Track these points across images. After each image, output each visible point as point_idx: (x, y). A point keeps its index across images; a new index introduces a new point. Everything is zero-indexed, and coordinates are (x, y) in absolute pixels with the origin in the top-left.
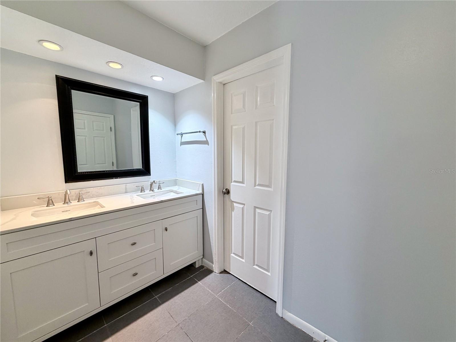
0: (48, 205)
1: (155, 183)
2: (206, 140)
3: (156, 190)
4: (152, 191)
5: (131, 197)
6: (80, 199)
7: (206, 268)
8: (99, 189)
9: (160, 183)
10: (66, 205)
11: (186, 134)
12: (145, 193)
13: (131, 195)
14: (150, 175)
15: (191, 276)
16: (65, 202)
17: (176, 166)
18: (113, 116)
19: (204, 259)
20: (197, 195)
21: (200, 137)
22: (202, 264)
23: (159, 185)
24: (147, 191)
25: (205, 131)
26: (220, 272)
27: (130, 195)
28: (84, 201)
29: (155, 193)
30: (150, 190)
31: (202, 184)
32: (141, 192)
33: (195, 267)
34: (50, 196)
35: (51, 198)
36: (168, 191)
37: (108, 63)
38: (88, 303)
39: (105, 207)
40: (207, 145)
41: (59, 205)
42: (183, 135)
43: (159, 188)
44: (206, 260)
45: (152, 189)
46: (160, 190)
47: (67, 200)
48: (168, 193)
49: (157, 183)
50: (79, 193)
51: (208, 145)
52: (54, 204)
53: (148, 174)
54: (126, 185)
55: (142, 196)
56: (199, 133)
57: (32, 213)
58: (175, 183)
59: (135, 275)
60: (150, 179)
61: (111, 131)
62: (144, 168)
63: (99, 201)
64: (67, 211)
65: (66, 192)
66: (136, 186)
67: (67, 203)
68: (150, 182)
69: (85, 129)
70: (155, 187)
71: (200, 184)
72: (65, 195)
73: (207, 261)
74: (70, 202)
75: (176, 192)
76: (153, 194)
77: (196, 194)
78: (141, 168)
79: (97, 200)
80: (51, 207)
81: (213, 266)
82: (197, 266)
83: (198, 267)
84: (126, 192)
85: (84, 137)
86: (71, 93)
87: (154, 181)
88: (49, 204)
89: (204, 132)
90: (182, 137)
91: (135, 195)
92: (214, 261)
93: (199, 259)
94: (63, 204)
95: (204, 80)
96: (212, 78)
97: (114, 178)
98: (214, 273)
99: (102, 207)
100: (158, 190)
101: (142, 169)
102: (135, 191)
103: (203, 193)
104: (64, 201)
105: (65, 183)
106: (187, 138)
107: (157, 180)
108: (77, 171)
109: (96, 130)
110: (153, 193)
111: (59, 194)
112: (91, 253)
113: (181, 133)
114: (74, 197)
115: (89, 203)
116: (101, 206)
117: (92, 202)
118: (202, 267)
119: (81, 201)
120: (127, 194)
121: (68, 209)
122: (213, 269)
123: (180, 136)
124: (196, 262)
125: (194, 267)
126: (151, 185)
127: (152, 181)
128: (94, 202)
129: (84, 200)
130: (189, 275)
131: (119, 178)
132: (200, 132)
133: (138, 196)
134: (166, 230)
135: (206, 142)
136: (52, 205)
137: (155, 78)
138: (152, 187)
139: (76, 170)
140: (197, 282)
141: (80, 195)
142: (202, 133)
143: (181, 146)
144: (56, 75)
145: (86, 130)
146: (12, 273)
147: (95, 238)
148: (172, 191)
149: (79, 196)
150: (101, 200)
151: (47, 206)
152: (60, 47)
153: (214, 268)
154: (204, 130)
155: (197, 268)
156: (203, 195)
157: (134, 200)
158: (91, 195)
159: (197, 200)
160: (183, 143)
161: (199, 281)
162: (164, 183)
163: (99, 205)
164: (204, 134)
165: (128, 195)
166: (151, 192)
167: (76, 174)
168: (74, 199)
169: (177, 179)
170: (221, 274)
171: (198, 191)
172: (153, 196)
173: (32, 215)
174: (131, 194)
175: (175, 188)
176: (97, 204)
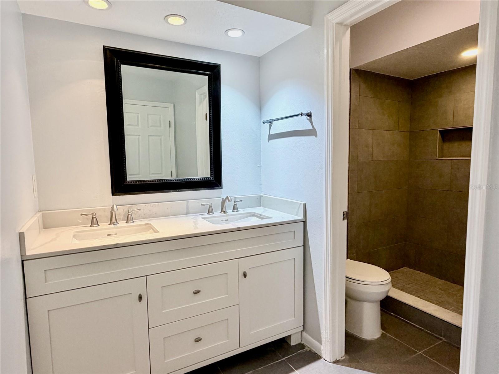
0: (91, 224)
1: (229, 201)
2: (312, 128)
3: (230, 212)
4: (224, 212)
5: (195, 221)
6: (129, 219)
7: (309, 350)
8: (152, 206)
9: (236, 201)
10: (112, 226)
11: (278, 120)
12: (213, 215)
13: (194, 218)
14: (222, 188)
15: (283, 359)
16: (111, 223)
17: (261, 175)
18: (173, 104)
19: (304, 333)
20: (294, 222)
21: (303, 124)
22: (301, 341)
23: (234, 205)
24: (217, 213)
25: (311, 113)
26: (333, 361)
27: (192, 217)
28: (134, 222)
29: (229, 215)
30: (222, 211)
31: (303, 204)
32: (208, 214)
33: (290, 345)
34: (94, 213)
35: (95, 215)
36: (249, 215)
37: (166, 17)
38: (135, 370)
39: (159, 232)
40: (314, 137)
41: (104, 226)
42: (273, 122)
43: (234, 209)
44: (309, 335)
45: (224, 210)
46: (235, 213)
47: (114, 220)
48: (247, 217)
49: (231, 201)
50: (128, 211)
51: (316, 136)
52: (99, 224)
53: (218, 187)
54: (188, 202)
55: (210, 219)
56: (300, 117)
57: (74, 234)
58: (259, 201)
59: (198, 340)
60: (222, 194)
61: (170, 127)
62: (213, 177)
63: (152, 224)
64: (113, 234)
65: (113, 208)
66: (201, 204)
67: (113, 223)
68: (221, 198)
69: (138, 125)
70: (229, 206)
71: (301, 203)
72: (111, 211)
73: (310, 338)
74: (117, 222)
75: (260, 217)
76: (226, 218)
77: (293, 220)
78: (209, 176)
79: (149, 222)
80: (95, 228)
81: (321, 347)
82: (293, 343)
83: (295, 345)
84: (188, 213)
85: (138, 137)
86: (121, 69)
87: (227, 197)
88: (93, 224)
89: (309, 115)
90: (270, 126)
91: (199, 218)
92: (322, 340)
93: (298, 331)
94: (109, 224)
95: (310, 25)
96: (325, 18)
97: (172, 191)
98: (322, 360)
99: (155, 232)
100: (233, 211)
101: (211, 179)
102: (200, 212)
103: (305, 220)
104: (110, 221)
105: (111, 195)
106: (279, 127)
107: (231, 196)
108: (126, 180)
109: (151, 126)
110: (226, 216)
111: (104, 210)
112: (140, 298)
113: (270, 119)
114: (122, 217)
115: (140, 225)
116: (153, 230)
117: (143, 224)
118: (301, 346)
119: (130, 222)
120: (189, 216)
121: (114, 231)
122: (321, 353)
123: (267, 125)
124: (292, 336)
125: (288, 343)
126: (223, 203)
127: (225, 198)
128: (146, 224)
129: (134, 220)
130: (281, 356)
131: (179, 191)
132: (301, 114)
133: (204, 220)
134: (245, 276)
135: (312, 132)
136: (97, 225)
137: (231, 34)
138: (225, 206)
139: (125, 178)
140: (293, 371)
141: (129, 213)
142: (305, 117)
143: (270, 141)
144: (104, 46)
145: (140, 127)
146: (50, 310)
147: (146, 276)
148: (254, 215)
149: (128, 215)
150: (155, 223)
151: (91, 226)
152: (108, 4)
153: (323, 352)
154: (309, 112)
155: (293, 346)
156: (305, 222)
157: (198, 224)
158: (143, 215)
159: (294, 231)
160: (271, 137)
161: (296, 369)
162: (242, 201)
163: (152, 229)
164: (309, 118)
165: (190, 218)
166: (223, 214)
167: (125, 184)
168: (121, 219)
169: (262, 196)
170: (336, 365)
171: (297, 215)
172: (225, 220)
173: (74, 236)
174: (194, 216)
175: (259, 210)
176: (149, 227)
